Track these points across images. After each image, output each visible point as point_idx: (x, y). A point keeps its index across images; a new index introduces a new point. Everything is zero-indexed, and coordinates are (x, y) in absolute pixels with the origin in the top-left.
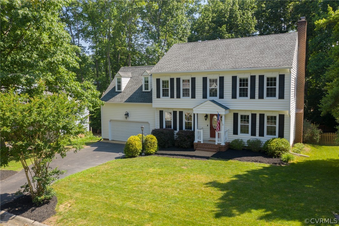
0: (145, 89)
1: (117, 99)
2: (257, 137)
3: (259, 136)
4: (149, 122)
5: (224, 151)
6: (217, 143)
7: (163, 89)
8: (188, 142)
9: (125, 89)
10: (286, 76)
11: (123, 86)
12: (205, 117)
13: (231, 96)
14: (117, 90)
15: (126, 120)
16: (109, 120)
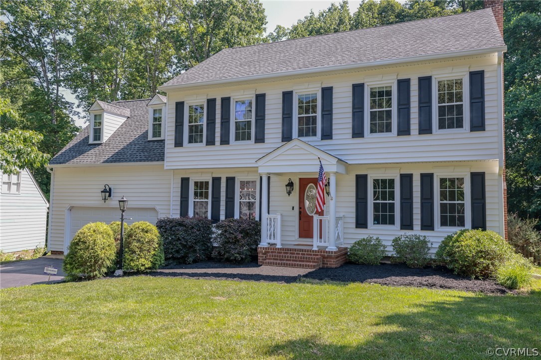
0: (154, 136)
1: (90, 158)
2: (417, 231)
3: (422, 229)
4: (157, 208)
5: (334, 266)
6: (318, 246)
7: (189, 126)
8: (243, 246)
9: (109, 140)
10: (486, 75)
11: (105, 131)
12: (287, 186)
13: (350, 131)
14: (91, 141)
15: (105, 205)
16: (68, 206)
